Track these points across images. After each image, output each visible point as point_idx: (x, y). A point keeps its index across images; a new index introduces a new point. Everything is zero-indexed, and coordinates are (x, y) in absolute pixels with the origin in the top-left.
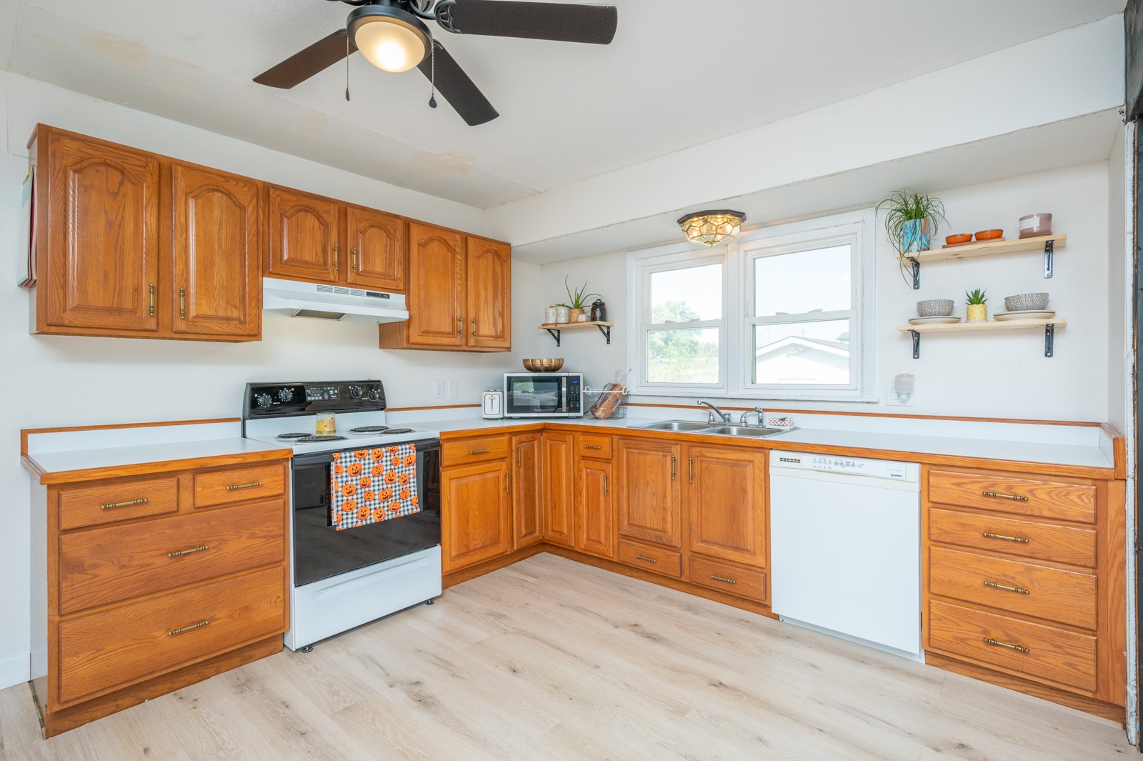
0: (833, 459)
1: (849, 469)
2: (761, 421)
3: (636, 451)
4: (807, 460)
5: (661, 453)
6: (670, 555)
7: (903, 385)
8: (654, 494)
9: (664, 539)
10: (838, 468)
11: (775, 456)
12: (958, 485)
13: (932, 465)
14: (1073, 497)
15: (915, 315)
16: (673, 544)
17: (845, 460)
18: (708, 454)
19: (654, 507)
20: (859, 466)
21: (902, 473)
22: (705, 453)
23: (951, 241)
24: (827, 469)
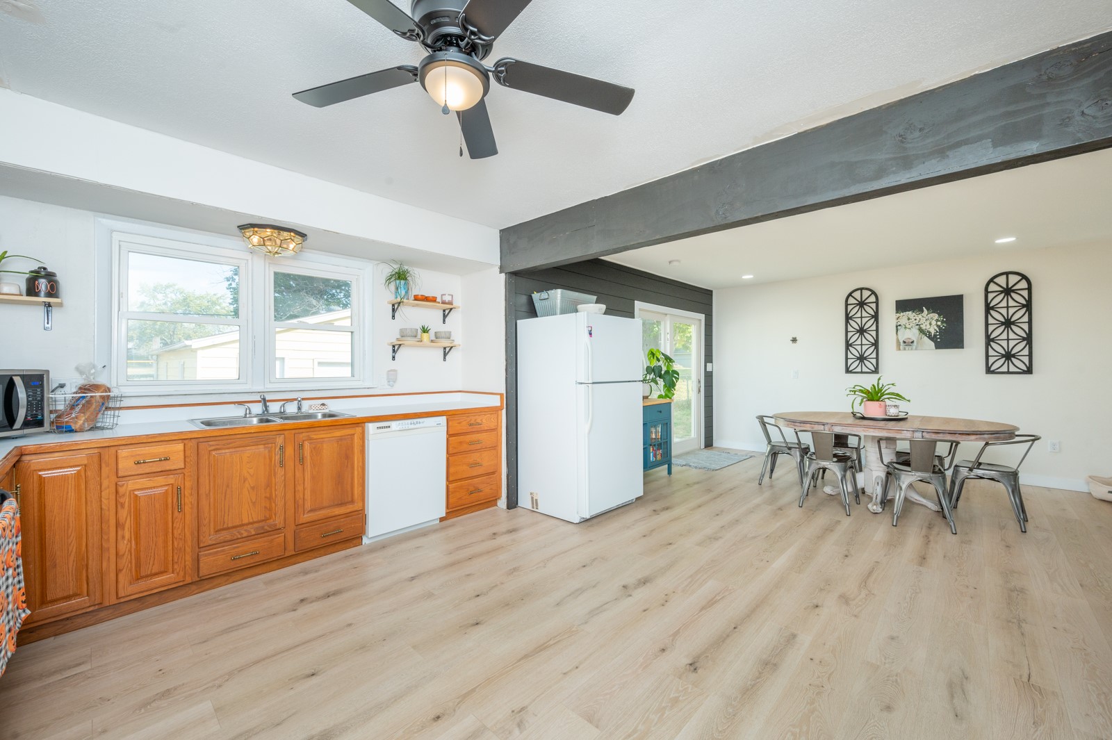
0: (409, 421)
1: (418, 426)
2: (299, 408)
3: (227, 451)
4: (394, 425)
5: (263, 446)
6: (273, 540)
7: (392, 376)
8: (253, 488)
9: (266, 527)
10: (413, 426)
11: (371, 427)
12: (459, 423)
13: (451, 415)
14: (492, 419)
15: (399, 337)
16: (278, 527)
17: (415, 421)
18: (315, 437)
19: (254, 500)
20: (423, 422)
21: (441, 422)
22: (312, 436)
23: (416, 298)
24: (407, 428)
